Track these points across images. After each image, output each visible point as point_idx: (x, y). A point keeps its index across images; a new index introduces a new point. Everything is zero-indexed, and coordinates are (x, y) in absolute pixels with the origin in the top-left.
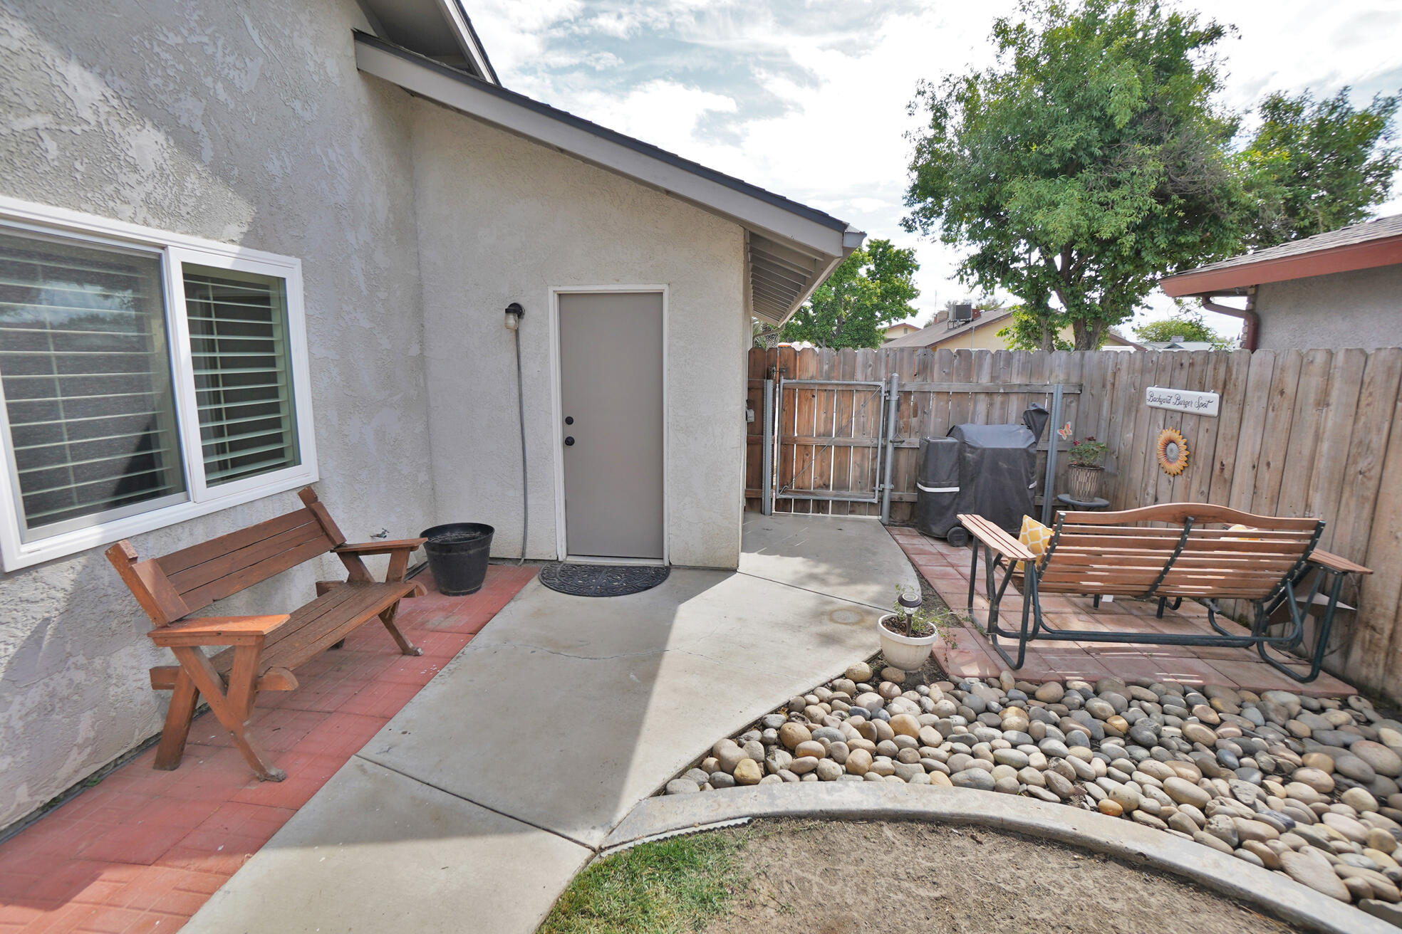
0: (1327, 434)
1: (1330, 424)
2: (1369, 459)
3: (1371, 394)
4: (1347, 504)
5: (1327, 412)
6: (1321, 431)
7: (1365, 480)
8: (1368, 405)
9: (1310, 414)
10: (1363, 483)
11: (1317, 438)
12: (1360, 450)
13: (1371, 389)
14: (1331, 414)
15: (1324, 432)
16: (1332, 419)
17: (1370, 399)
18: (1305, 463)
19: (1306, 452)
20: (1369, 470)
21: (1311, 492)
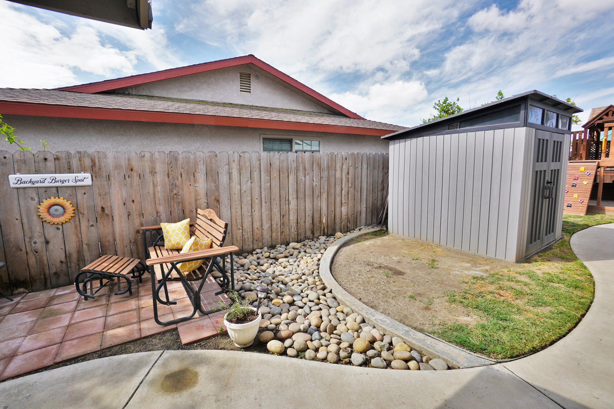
0: (159, 183)
1: (159, 179)
2: (177, 189)
3: (172, 167)
4: (173, 206)
5: (156, 175)
6: (155, 182)
7: (177, 196)
8: (171, 171)
9: (148, 177)
10: (177, 198)
11: (154, 186)
12: (173, 187)
13: (171, 166)
14: (158, 176)
15: (157, 183)
16: (159, 178)
17: (172, 169)
18: (152, 196)
19: (151, 192)
20: (178, 193)
21: (157, 206)
